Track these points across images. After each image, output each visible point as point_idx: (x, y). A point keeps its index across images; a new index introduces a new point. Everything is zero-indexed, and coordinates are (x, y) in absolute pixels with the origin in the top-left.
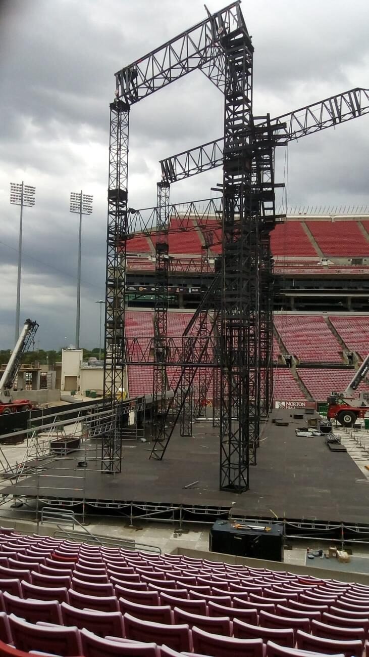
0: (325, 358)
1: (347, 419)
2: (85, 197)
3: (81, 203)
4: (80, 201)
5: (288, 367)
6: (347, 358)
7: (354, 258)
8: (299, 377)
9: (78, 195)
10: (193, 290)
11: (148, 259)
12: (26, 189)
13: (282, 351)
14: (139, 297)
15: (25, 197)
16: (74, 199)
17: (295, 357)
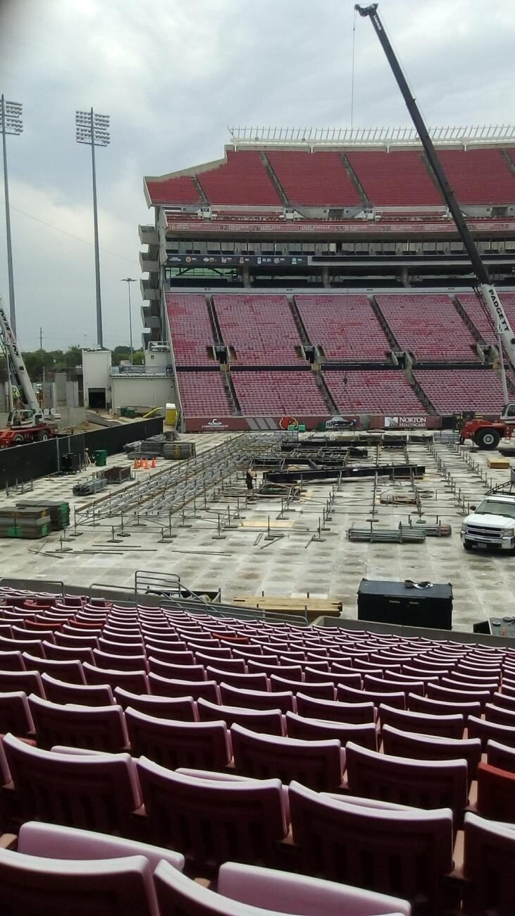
0: (451, 356)
1: (488, 439)
2: (98, 117)
3: (92, 127)
4: (90, 125)
5: (401, 369)
6: (483, 353)
7: (495, 206)
8: (416, 382)
9: (87, 116)
10: (264, 260)
11: (197, 214)
12: (8, 107)
13: (392, 346)
14: (185, 272)
15: (8, 120)
16: (81, 122)
17: (411, 354)
